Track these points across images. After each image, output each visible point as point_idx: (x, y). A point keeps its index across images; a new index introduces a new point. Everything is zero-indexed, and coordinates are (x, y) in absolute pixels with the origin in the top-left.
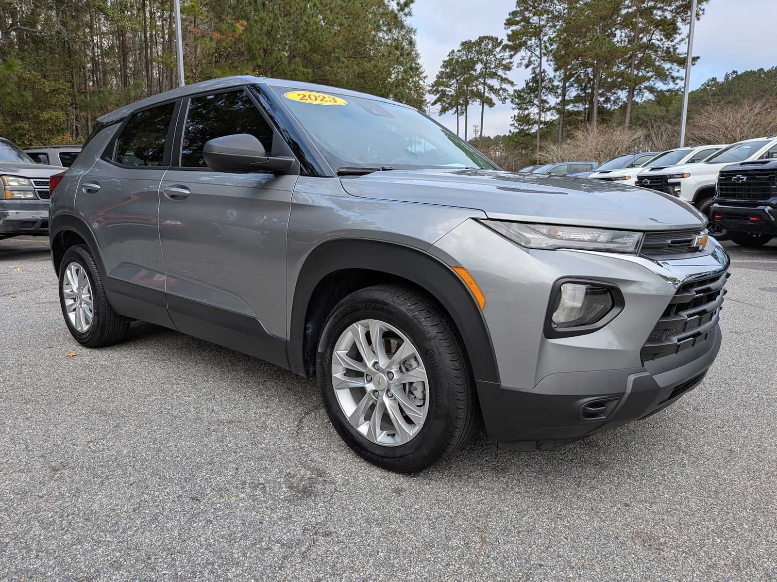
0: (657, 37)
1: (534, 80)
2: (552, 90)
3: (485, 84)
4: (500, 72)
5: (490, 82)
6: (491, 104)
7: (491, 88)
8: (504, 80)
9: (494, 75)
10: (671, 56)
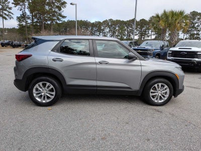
0: (57, 10)
1: (23, 14)
2: (29, 18)
3: (2, 12)
4: (8, 9)
5: (4, 12)
6: (6, 19)
7: (5, 14)
8: (9, 12)
9: (6, 10)
10: (60, 15)
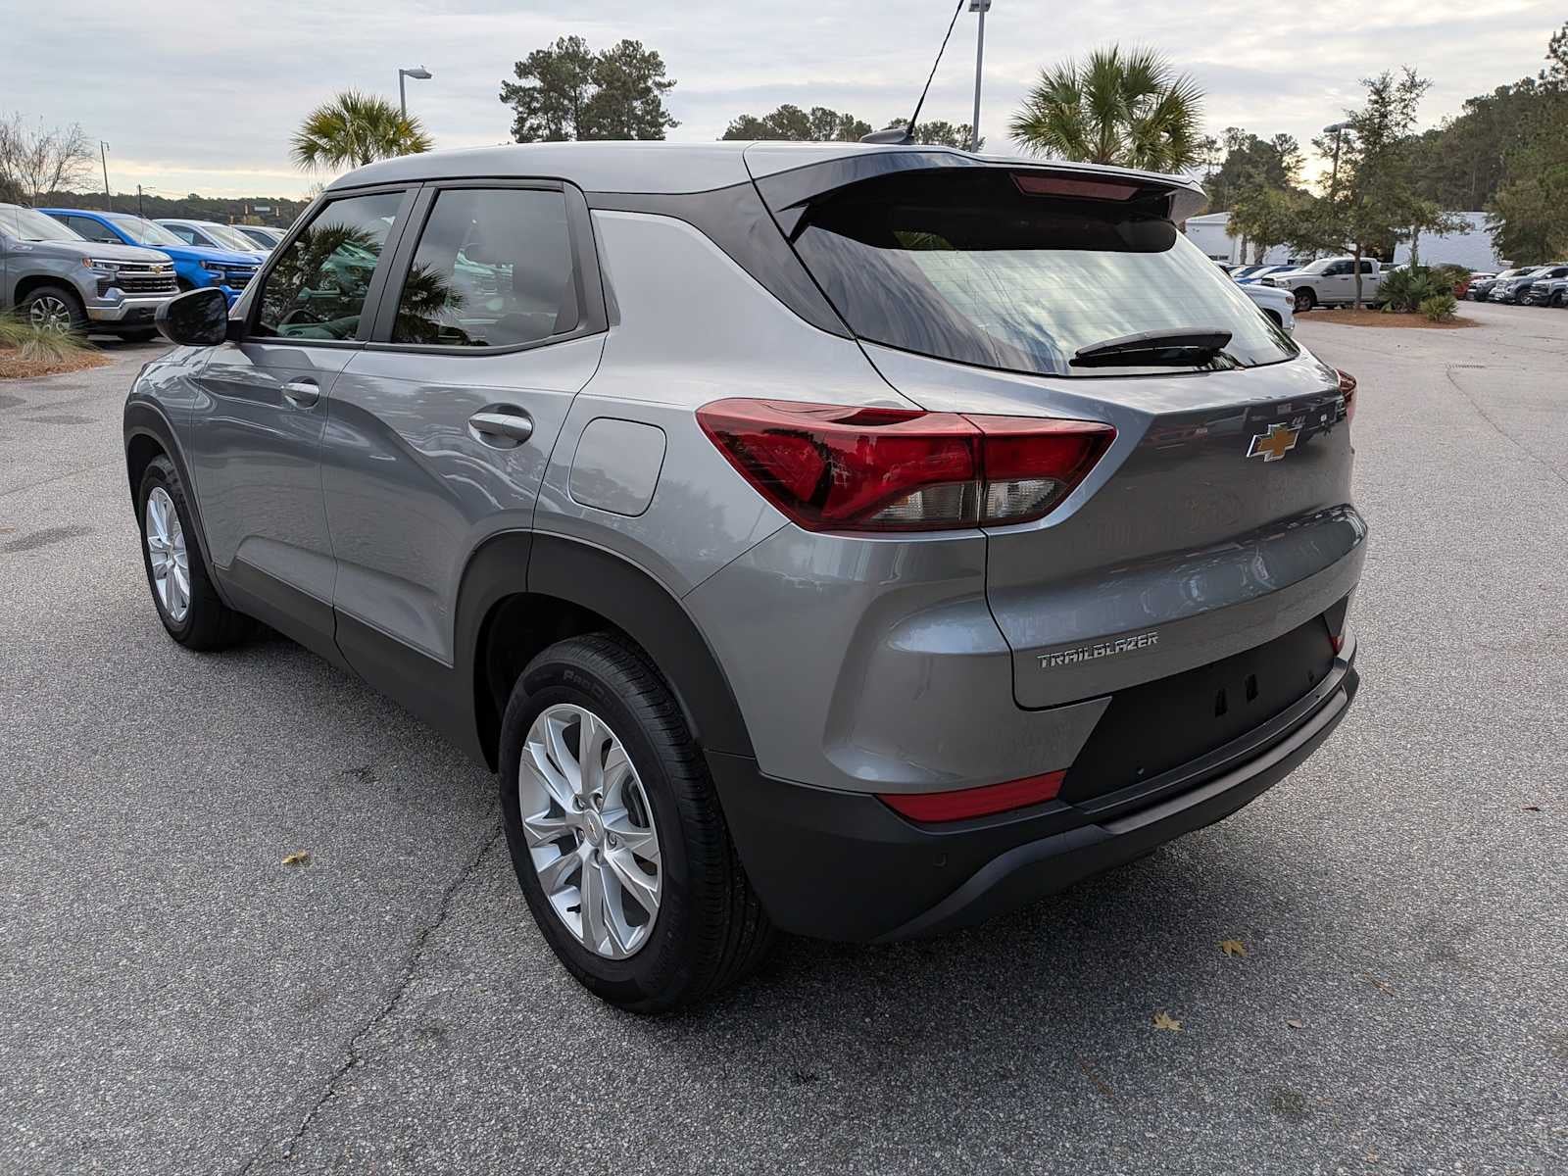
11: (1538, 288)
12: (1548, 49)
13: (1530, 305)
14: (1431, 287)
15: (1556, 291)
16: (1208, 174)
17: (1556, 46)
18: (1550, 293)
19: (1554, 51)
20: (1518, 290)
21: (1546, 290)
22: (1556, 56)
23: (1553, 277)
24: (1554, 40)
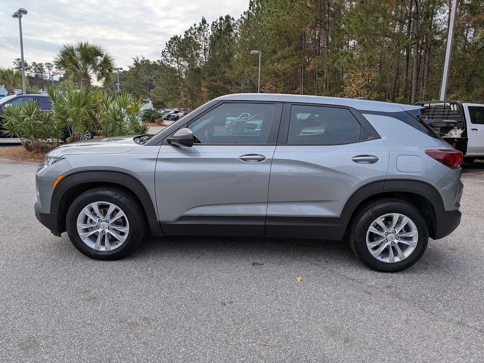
11: (172, 116)
12: (162, 54)
13: (171, 120)
14: (157, 116)
15: (177, 117)
16: (60, 77)
17: (163, 53)
18: (176, 117)
19: (163, 55)
20: (168, 116)
21: (175, 117)
22: (164, 56)
23: (175, 113)
24: (163, 52)
